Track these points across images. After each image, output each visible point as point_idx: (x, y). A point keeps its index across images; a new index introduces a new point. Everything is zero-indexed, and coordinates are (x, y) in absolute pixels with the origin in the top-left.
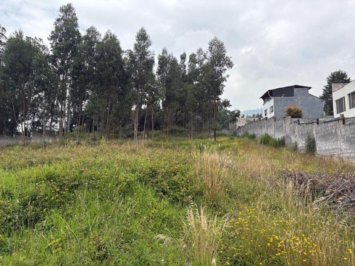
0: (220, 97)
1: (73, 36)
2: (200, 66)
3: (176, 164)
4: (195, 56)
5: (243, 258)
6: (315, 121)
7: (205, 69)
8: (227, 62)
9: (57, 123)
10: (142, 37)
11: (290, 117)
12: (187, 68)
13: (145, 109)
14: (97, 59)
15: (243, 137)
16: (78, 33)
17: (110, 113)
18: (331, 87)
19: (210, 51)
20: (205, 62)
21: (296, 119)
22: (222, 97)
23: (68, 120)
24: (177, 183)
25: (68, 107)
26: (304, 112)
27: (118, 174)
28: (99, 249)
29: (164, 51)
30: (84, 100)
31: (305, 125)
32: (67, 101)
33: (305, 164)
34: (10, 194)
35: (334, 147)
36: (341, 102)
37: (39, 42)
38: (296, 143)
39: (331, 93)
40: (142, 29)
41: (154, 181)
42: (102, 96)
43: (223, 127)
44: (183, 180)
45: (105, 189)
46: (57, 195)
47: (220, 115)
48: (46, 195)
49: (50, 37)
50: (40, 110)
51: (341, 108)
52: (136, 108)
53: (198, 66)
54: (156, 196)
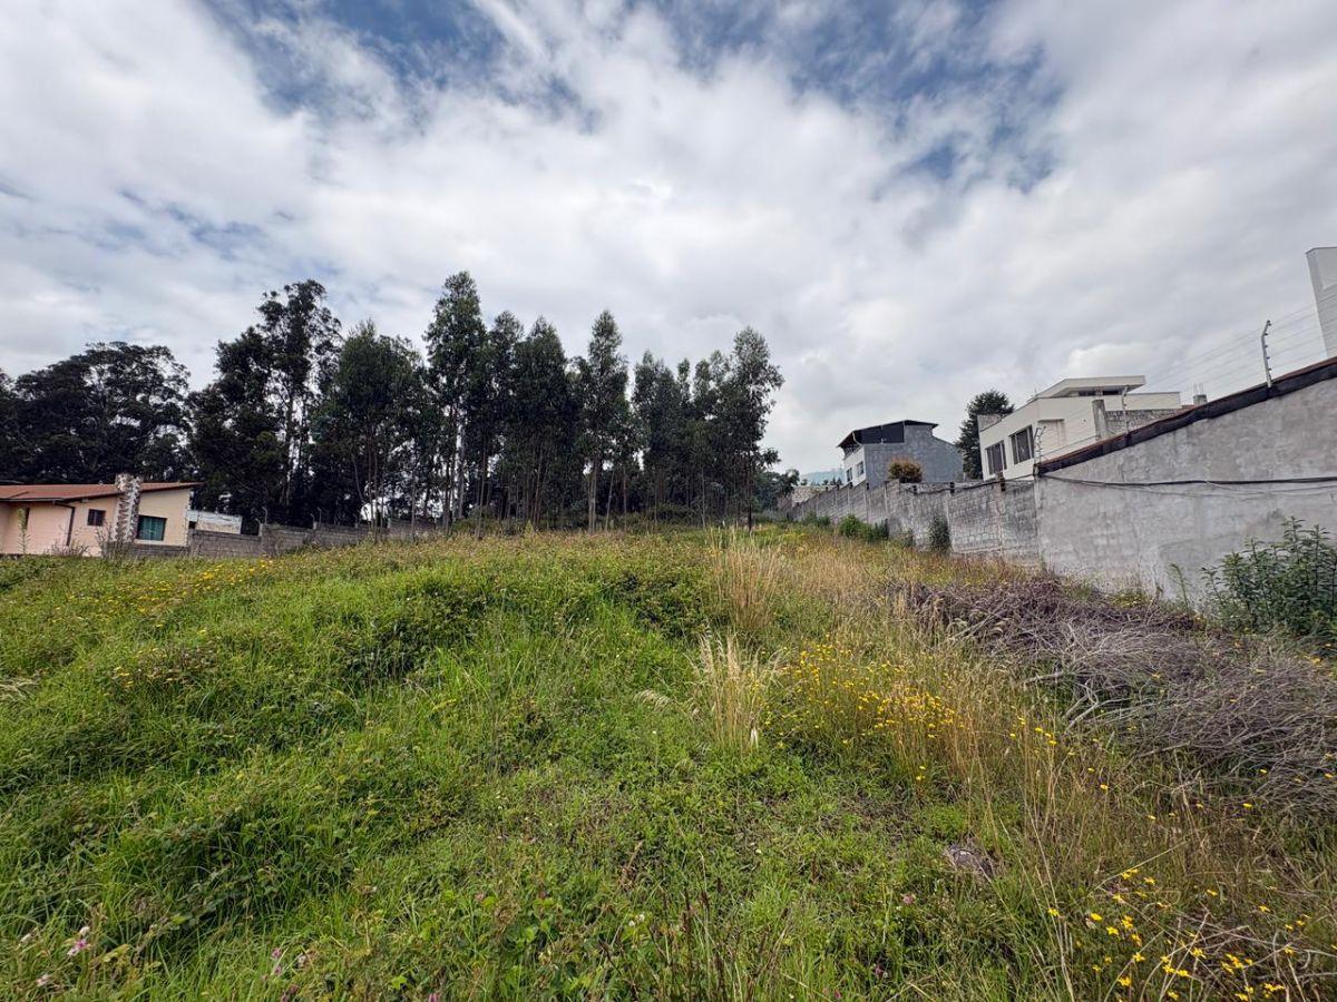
0: (758, 443)
1: (470, 332)
2: (717, 385)
3: (674, 565)
4: (707, 366)
5: (809, 736)
6: (948, 486)
7: (727, 389)
8: (772, 376)
9: (437, 501)
10: (605, 329)
11: (898, 481)
12: (692, 389)
13: (609, 472)
14: (515, 374)
15: (805, 523)
16: (479, 326)
17: (541, 480)
18: (976, 423)
19: (739, 354)
20: (727, 377)
21: (910, 485)
22: (763, 445)
23: (459, 495)
24: (679, 602)
25: (460, 470)
26: (924, 472)
27: (561, 583)
28: (529, 719)
30: (492, 454)
31: (927, 496)
32: (457, 457)
33: (930, 569)
34: (356, 620)
35: (986, 537)
36: (996, 451)
37: (405, 346)
38: (911, 532)
39: (976, 435)
40: (606, 314)
41: (633, 596)
42: (526, 444)
43: (766, 506)
44: (689, 595)
45: (538, 611)
46: (446, 621)
47: (759, 481)
48: (426, 622)
49: (426, 335)
50: (405, 476)
51: (998, 464)
52: (593, 469)
53: (712, 385)
54: (637, 625)
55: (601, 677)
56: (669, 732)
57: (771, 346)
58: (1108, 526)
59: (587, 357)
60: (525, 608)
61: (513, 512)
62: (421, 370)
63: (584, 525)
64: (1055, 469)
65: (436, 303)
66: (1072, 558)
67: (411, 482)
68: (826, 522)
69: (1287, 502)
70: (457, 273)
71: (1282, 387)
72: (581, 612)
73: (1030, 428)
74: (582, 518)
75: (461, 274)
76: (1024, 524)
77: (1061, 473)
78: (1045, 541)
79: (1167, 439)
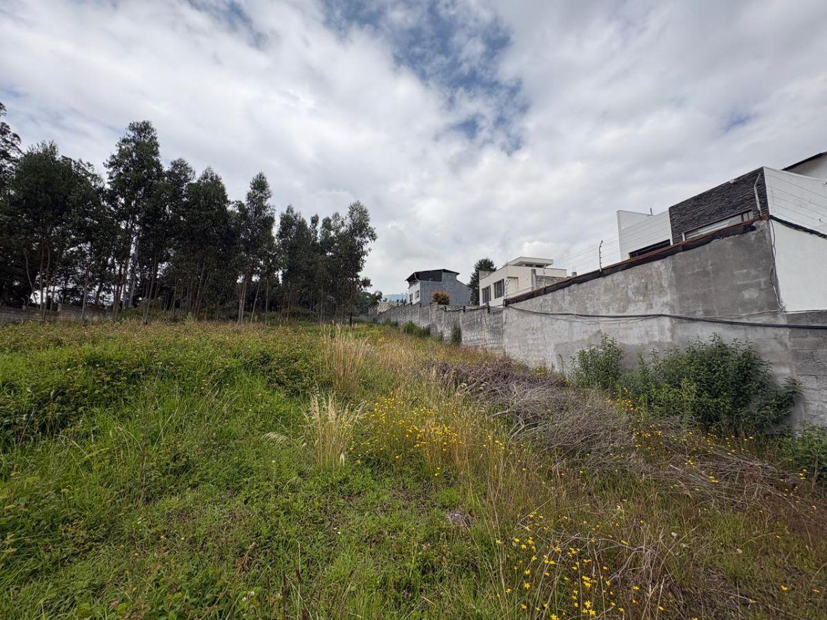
0: (359, 274)
1: (149, 168)
2: (336, 234)
3: (297, 348)
4: (330, 221)
5: (377, 455)
6: (462, 308)
7: (342, 237)
8: (370, 233)
9: (109, 293)
10: (260, 185)
11: (437, 303)
12: (319, 234)
13: (257, 283)
14: (186, 205)
15: (384, 325)
16: (158, 165)
17: (203, 284)
18: (478, 274)
19: (351, 216)
20: (342, 230)
21: (443, 306)
22: (362, 275)
23: (130, 289)
24: (299, 372)
25: (133, 271)
26: (452, 300)
27: (211, 358)
28: (175, 459)
29: (290, 210)
30: (162, 262)
31: (451, 313)
32: (130, 260)
33: (450, 354)
34: (11, 386)
35: (479, 337)
36: (487, 290)
37: (87, 169)
38: (442, 332)
39: (478, 281)
40: (261, 175)
41: (267, 368)
42: (193, 258)
43: (361, 313)
44: (306, 368)
45: (190, 378)
46: (105, 387)
47: (358, 296)
48: (85, 387)
49: (108, 164)
50: (79, 271)
51: (487, 299)
52: (244, 280)
53: (333, 233)
54: (268, 388)
55: (237, 425)
56: (285, 459)
57: (371, 214)
58: (534, 334)
59: (245, 202)
60: (179, 377)
61: (177, 306)
62: (101, 190)
63: (235, 318)
64: (513, 303)
65: (119, 140)
66: (517, 349)
67: (84, 276)
68: (396, 325)
69: (604, 326)
70: (141, 121)
71: (605, 272)
72: (226, 378)
73: (503, 280)
74: (234, 313)
75: (144, 123)
76: (497, 331)
77: (517, 305)
78: (506, 340)
79: (560, 292)
